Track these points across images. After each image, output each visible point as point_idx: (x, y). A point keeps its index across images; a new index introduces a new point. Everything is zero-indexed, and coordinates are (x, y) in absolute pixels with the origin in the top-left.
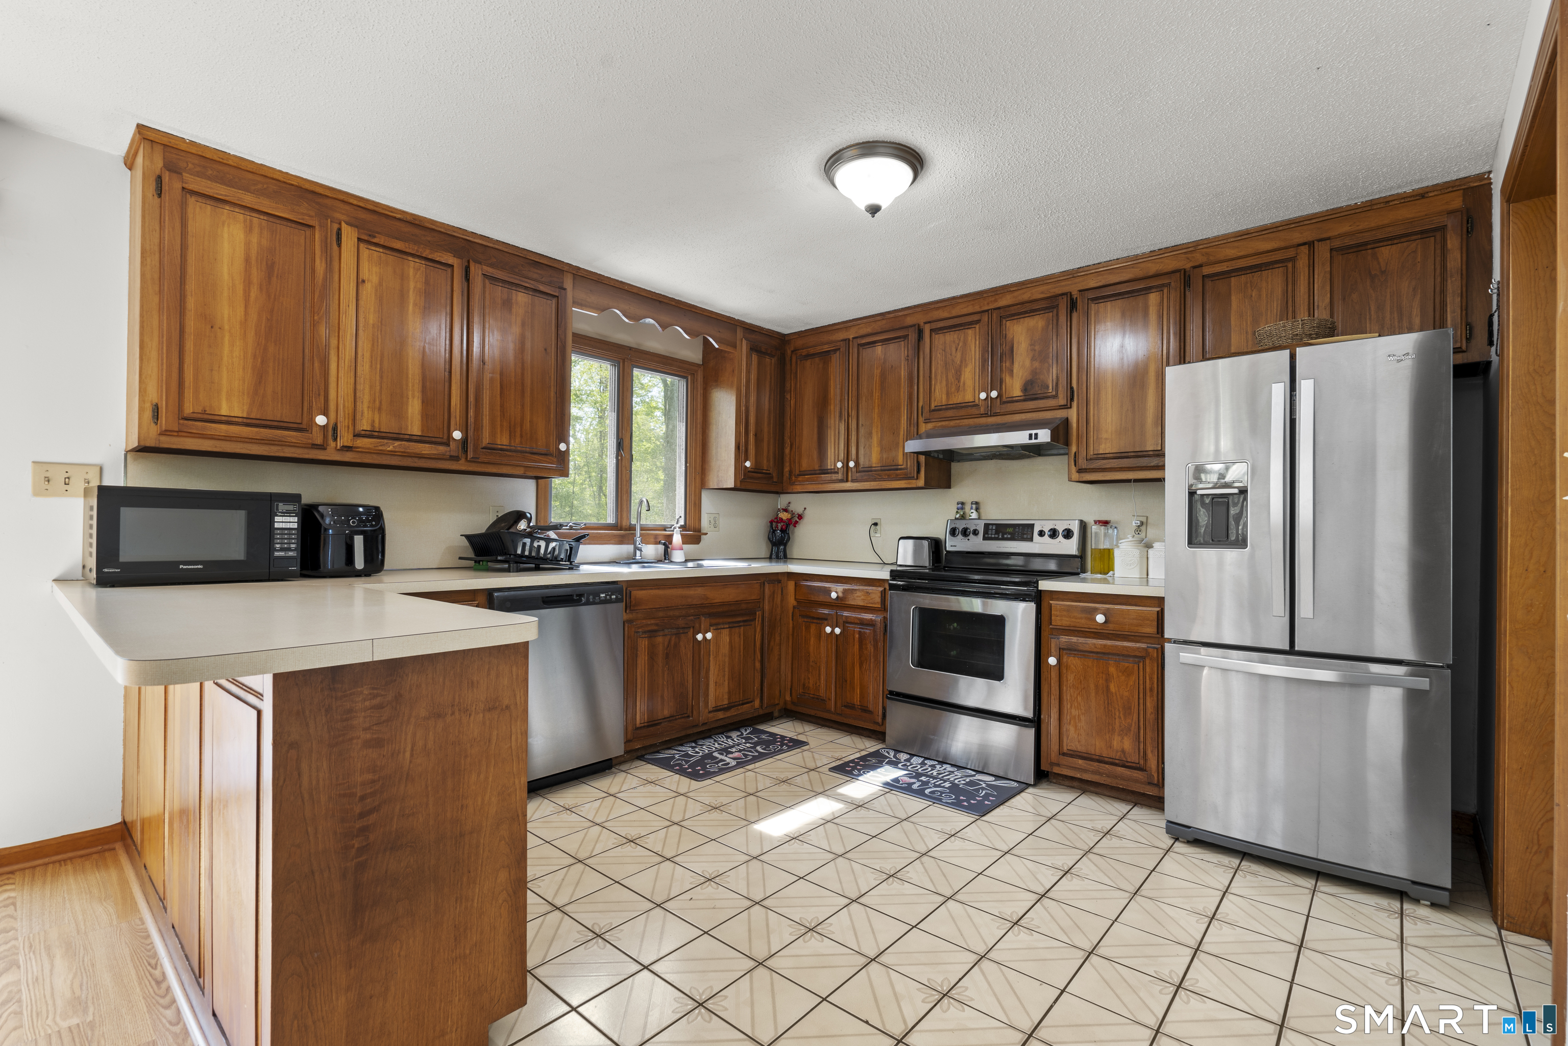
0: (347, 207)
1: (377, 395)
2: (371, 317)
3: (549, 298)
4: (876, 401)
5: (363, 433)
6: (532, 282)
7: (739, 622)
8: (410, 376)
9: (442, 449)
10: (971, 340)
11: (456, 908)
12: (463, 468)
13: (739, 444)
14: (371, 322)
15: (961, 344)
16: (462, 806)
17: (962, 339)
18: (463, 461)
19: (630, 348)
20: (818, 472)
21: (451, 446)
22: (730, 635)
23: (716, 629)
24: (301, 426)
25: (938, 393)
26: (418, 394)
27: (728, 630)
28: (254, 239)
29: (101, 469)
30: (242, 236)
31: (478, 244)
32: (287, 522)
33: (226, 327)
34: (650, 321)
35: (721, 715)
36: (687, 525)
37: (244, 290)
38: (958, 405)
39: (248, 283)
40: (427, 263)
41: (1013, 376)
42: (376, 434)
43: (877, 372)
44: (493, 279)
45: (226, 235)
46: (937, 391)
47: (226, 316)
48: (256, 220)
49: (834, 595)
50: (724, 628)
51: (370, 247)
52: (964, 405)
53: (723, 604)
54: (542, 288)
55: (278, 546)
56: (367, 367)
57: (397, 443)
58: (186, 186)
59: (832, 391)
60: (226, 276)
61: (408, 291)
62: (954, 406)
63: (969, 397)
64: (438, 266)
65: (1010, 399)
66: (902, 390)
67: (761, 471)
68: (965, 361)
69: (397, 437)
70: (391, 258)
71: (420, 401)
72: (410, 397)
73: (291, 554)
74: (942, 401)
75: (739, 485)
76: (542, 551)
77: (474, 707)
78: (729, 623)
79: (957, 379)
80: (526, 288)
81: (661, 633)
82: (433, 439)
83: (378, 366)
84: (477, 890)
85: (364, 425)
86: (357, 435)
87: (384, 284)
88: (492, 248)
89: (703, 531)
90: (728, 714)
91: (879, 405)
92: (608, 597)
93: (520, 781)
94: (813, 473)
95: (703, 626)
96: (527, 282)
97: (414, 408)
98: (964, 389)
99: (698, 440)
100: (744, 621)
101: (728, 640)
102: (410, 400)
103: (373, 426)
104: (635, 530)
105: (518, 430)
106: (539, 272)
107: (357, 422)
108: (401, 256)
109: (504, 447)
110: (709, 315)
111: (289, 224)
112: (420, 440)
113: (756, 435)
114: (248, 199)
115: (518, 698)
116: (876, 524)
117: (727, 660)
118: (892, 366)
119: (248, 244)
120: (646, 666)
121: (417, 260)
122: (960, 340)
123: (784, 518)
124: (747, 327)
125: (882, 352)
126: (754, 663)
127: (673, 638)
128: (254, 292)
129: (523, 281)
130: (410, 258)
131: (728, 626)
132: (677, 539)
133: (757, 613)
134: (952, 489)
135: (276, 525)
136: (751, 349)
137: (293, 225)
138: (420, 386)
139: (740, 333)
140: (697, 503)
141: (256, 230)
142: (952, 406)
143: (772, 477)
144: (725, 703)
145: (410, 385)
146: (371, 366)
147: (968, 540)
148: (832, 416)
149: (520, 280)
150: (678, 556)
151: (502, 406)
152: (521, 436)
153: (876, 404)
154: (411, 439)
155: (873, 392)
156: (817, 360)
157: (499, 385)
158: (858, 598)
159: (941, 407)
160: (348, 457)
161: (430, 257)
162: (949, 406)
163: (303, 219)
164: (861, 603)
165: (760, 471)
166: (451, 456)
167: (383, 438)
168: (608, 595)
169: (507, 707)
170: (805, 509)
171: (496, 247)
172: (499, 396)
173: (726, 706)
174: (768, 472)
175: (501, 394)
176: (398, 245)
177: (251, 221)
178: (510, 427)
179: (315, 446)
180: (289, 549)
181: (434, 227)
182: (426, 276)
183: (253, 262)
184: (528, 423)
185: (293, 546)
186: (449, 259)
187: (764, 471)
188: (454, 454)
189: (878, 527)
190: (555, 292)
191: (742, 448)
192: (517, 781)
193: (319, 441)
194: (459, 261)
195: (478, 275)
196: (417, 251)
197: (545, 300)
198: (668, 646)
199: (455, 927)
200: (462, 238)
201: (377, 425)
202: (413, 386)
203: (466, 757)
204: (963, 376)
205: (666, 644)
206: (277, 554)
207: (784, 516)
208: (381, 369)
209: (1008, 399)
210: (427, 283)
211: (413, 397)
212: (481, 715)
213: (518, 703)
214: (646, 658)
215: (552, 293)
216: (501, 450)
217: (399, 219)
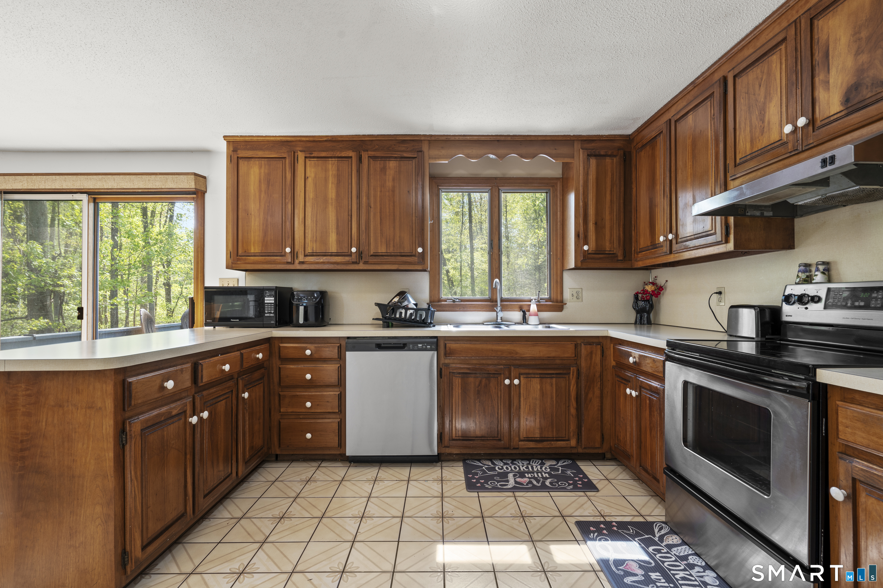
0: (302, 143)
1: (315, 234)
2: (311, 194)
3: (411, 160)
4: (689, 170)
5: (309, 254)
6: (399, 153)
7: (553, 374)
8: (330, 221)
9: (347, 259)
10: (776, 66)
11: (71, 517)
12: (361, 268)
13: (579, 233)
14: (311, 197)
15: (764, 77)
16: (74, 460)
17: (765, 71)
18: (361, 264)
19: (496, 178)
20: (650, 248)
21: (353, 257)
22: (541, 384)
23: (526, 377)
24: (282, 254)
25: (742, 144)
26: (334, 230)
27: (538, 379)
28: (262, 171)
29: (238, 280)
30: (258, 171)
31: (368, 140)
32: (269, 300)
33: (253, 213)
34: (492, 156)
35: (532, 445)
36: (552, 298)
37: (259, 195)
38: (763, 150)
39: (260, 191)
40: (339, 159)
41: (829, 89)
42: (315, 254)
43: (689, 142)
44: (374, 158)
45: (252, 173)
46: (741, 141)
47: (253, 208)
48: (263, 162)
49: (631, 360)
50: (534, 377)
51: (311, 159)
52: (769, 147)
53: (534, 359)
54: (405, 155)
55: (266, 311)
56: (310, 220)
57: (325, 258)
58: (238, 156)
59: (658, 172)
60: (252, 191)
61: (329, 177)
62: (759, 152)
63: (775, 137)
64: (344, 159)
65: (826, 121)
66: (710, 152)
67: (604, 252)
68: (770, 94)
69: (325, 255)
70: (320, 162)
71: (336, 234)
72: (331, 232)
73: (272, 315)
74: (746, 151)
75: (579, 265)
76: (403, 315)
77: (80, 405)
78: (540, 374)
79: (761, 120)
80: (396, 157)
81: (473, 375)
82: (343, 254)
83: (315, 219)
84: (83, 512)
85: (309, 250)
86: (305, 256)
87: (317, 176)
88: (376, 140)
89: (565, 302)
90: (540, 445)
91: (691, 174)
92: (424, 347)
93: (109, 455)
94: (647, 249)
95: (512, 374)
96: (395, 154)
97: (333, 238)
98: (769, 129)
99: (559, 234)
100: (557, 374)
101: (539, 387)
102: (331, 234)
103: (313, 250)
104: (496, 301)
105: (392, 243)
106: (405, 145)
107: (306, 249)
108: (325, 159)
109: (384, 254)
110: (544, 139)
111: (276, 159)
112: (337, 255)
113: (596, 224)
114: (260, 154)
115: (107, 404)
116: (720, 293)
117: (538, 402)
118: (701, 131)
119: (260, 174)
120: (460, 397)
121: (333, 159)
122: (763, 72)
123: (649, 290)
124: (585, 139)
125: (692, 120)
126: (569, 410)
127: (484, 380)
128: (263, 195)
129: (393, 154)
130: (330, 159)
131: (539, 376)
132: (534, 308)
133: (572, 369)
134: (796, 250)
135: (266, 302)
136: (589, 155)
137: (278, 159)
138: (336, 226)
139: (577, 146)
140: (559, 280)
141: (263, 167)
142: (757, 153)
143: (617, 256)
144: (536, 436)
145: (330, 226)
146: (311, 220)
147: (806, 308)
148: (658, 195)
149: (391, 154)
150: (533, 320)
151: (381, 230)
152: (394, 246)
153: (689, 174)
154: (332, 255)
155: (686, 163)
156: (648, 148)
157: (379, 218)
158: (648, 365)
159: (745, 159)
160: (304, 267)
161: (339, 156)
162: (754, 154)
163: (281, 155)
164: (650, 370)
165: (602, 252)
166: (353, 262)
167: (318, 256)
168: (424, 345)
169: (100, 408)
170: (667, 281)
171: (378, 139)
172: (379, 225)
173: (538, 439)
174: (612, 252)
175: (380, 223)
176: (323, 154)
177: (261, 163)
178: (386, 242)
179: (288, 263)
180: (271, 313)
181: (342, 139)
182: (338, 166)
183: (262, 181)
184: (398, 238)
185: (272, 311)
186: (351, 154)
187: (607, 252)
188: (354, 261)
189: (723, 295)
190: (414, 155)
191: (582, 235)
192: (107, 455)
193: (289, 260)
194: (355, 153)
195: (366, 158)
196: (333, 154)
197: (408, 162)
198: (479, 385)
199: (70, 527)
200: (358, 140)
201: (315, 249)
202: (332, 226)
203: (75, 432)
204: (767, 113)
205: (477, 383)
206: (266, 315)
207: (650, 288)
208: (316, 220)
209: (823, 122)
210: (338, 170)
211: (332, 232)
212: (84, 410)
213: (107, 407)
214: (460, 391)
215: (412, 156)
216: (382, 256)
217: (326, 141)
